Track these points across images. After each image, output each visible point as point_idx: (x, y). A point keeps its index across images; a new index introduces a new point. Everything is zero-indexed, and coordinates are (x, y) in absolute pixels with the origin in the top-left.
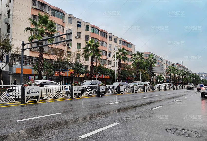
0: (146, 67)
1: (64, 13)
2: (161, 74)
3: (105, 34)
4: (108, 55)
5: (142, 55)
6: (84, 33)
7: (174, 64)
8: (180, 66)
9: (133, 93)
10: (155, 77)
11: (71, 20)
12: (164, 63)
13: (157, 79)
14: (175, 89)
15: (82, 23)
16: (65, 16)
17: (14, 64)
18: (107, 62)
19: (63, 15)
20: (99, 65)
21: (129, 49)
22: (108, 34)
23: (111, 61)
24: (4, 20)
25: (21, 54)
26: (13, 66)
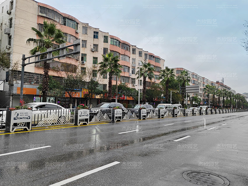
0: (178, 87)
1: (77, 22)
2: (196, 94)
3: (128, 46)
4: (131, 72)
5: (173, 71)
6: (102, 45)
7: (213, 83)
8: (221, 85)
9: (158, 118)
10: (189, 98)
11: (86, 30)
12: (201, 82)
13: (192, 101)
14: (213, 113)
15: (99, 33)
16: (78, 25)
17: (14, 82)
18: (130, 80)
19: (76, 24)
20: (120, 84)
21: (157, 64)
22: (131, 46)
23: (135, 78)
24: (5, 30)
25: (21, 70)
26: (13, 85)
